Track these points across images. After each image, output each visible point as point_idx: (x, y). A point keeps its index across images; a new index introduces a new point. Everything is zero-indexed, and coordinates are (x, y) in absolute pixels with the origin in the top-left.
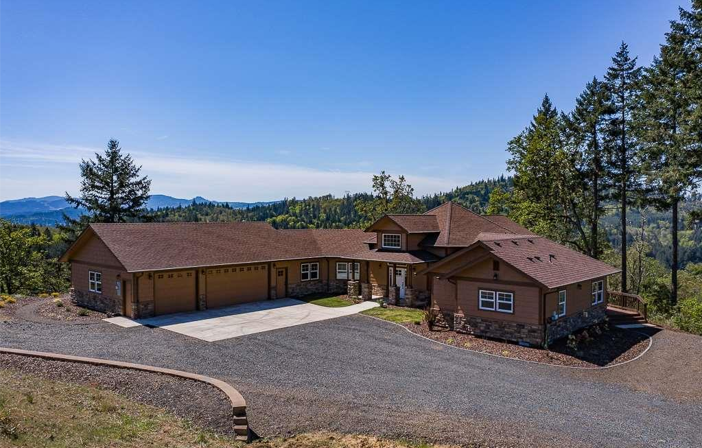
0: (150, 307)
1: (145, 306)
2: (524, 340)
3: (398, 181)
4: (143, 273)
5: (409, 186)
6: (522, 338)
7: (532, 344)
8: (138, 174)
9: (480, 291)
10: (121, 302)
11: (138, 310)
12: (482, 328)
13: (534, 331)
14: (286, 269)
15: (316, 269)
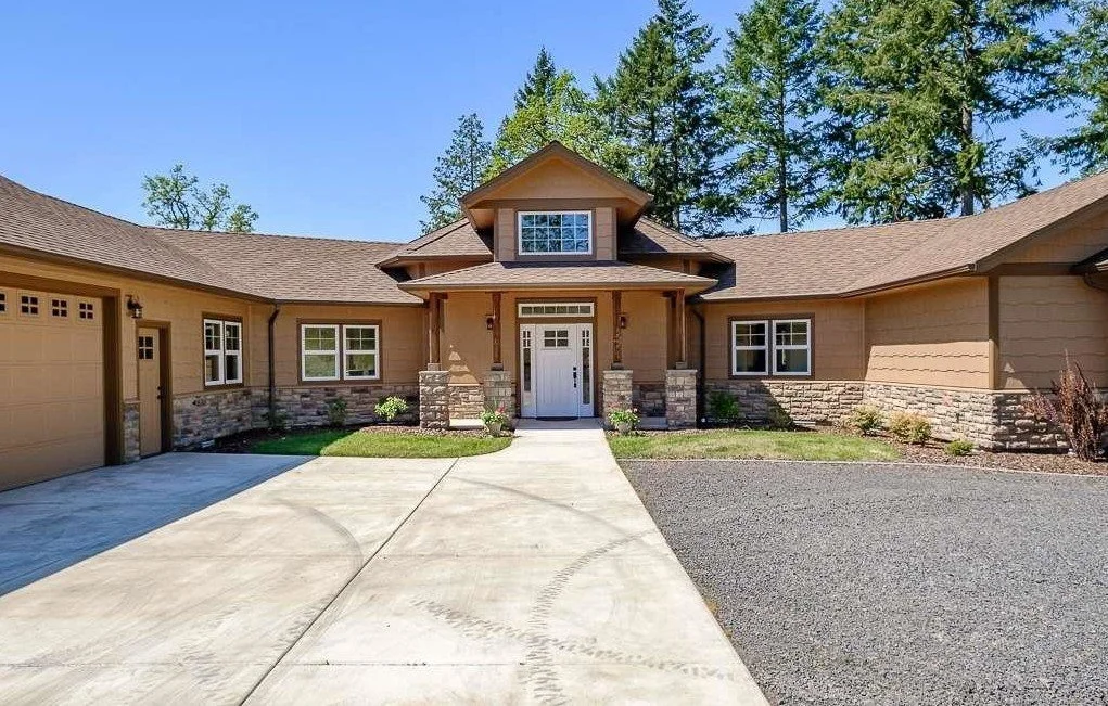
15: (236, 348)
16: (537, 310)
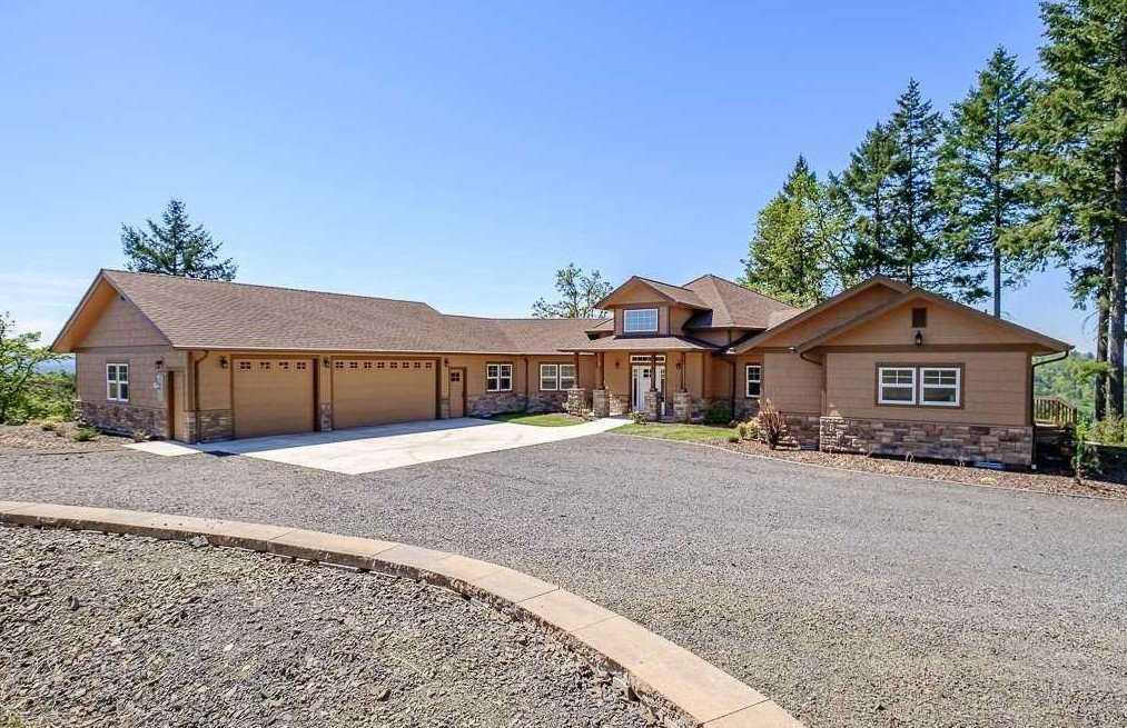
0: (223, 421)
1: (213, 419)
2: (991, 456)
3: (591, 278)
4: (207, 351)
5: (607, 284)
6: (983, 454)
7: (1007, 465)
8: (216, 254)
9: (881, 369)
10: (165, 415)
11: (198, 424)
12: (885, 440)
13: (1014, 439)
14: (465, 370)
15: (508, 374)
16: (640, 359)
